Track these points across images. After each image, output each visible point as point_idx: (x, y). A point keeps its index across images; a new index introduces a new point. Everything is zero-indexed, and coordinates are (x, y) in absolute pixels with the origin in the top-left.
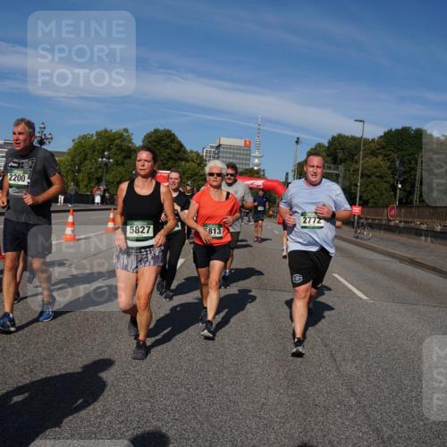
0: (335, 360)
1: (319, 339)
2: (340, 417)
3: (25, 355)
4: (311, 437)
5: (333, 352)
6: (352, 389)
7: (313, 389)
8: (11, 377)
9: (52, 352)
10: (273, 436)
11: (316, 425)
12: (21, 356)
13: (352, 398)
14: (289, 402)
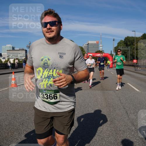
0: (127, 114)
1: (122, 106)
2: (128, 134)
3: (21, 119)
4: (118, 142)
5: (127, 111)
6: (133, 124)
7: (119, 124)
8: (15, 126)
9: (30, 117)
10: (104, 142)
11: (120, 138)
12: (20, 119)
13: (133, 127)
14: (111, 130)
